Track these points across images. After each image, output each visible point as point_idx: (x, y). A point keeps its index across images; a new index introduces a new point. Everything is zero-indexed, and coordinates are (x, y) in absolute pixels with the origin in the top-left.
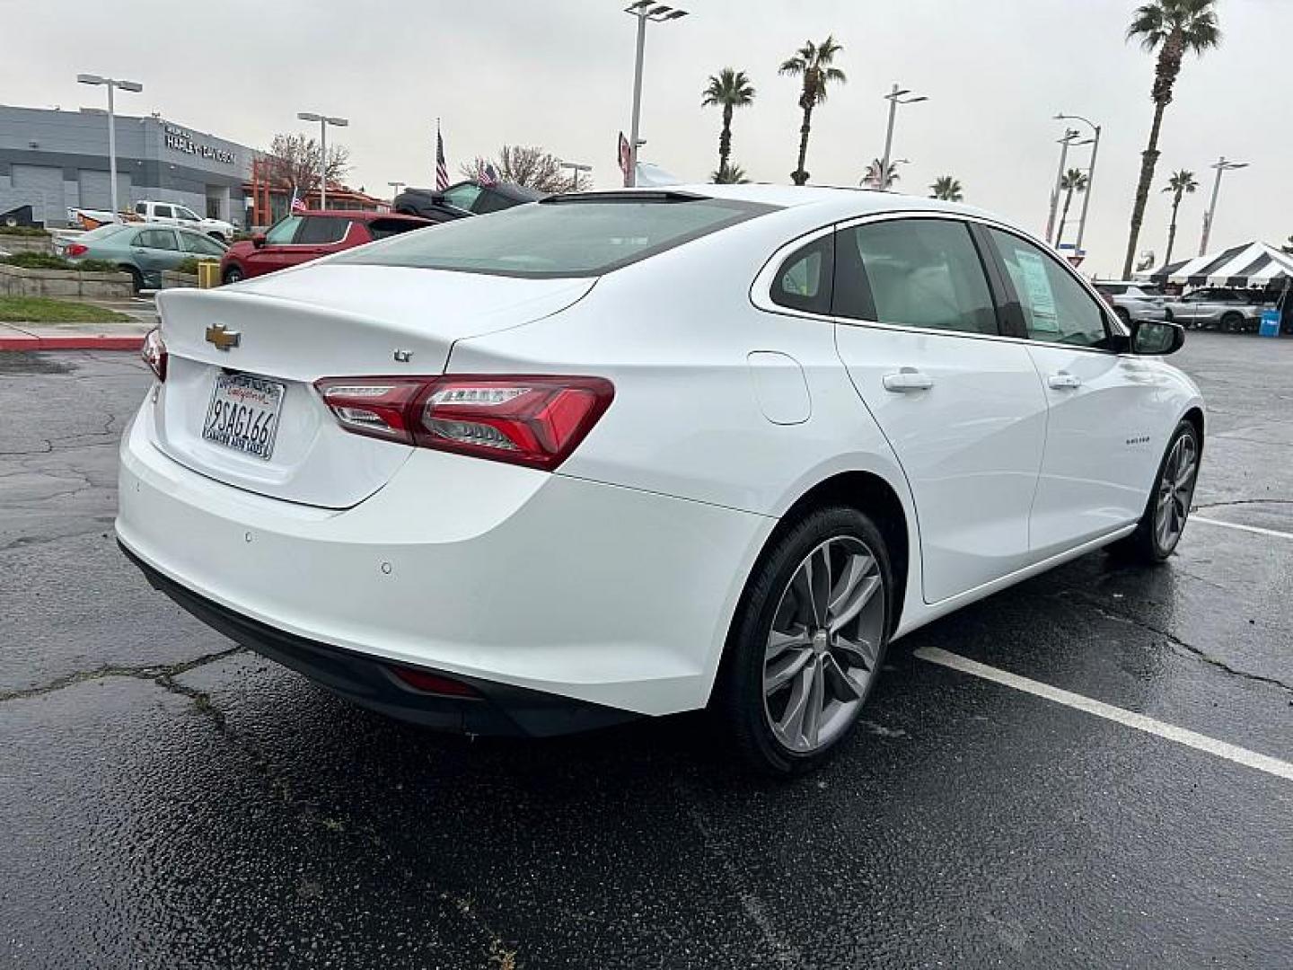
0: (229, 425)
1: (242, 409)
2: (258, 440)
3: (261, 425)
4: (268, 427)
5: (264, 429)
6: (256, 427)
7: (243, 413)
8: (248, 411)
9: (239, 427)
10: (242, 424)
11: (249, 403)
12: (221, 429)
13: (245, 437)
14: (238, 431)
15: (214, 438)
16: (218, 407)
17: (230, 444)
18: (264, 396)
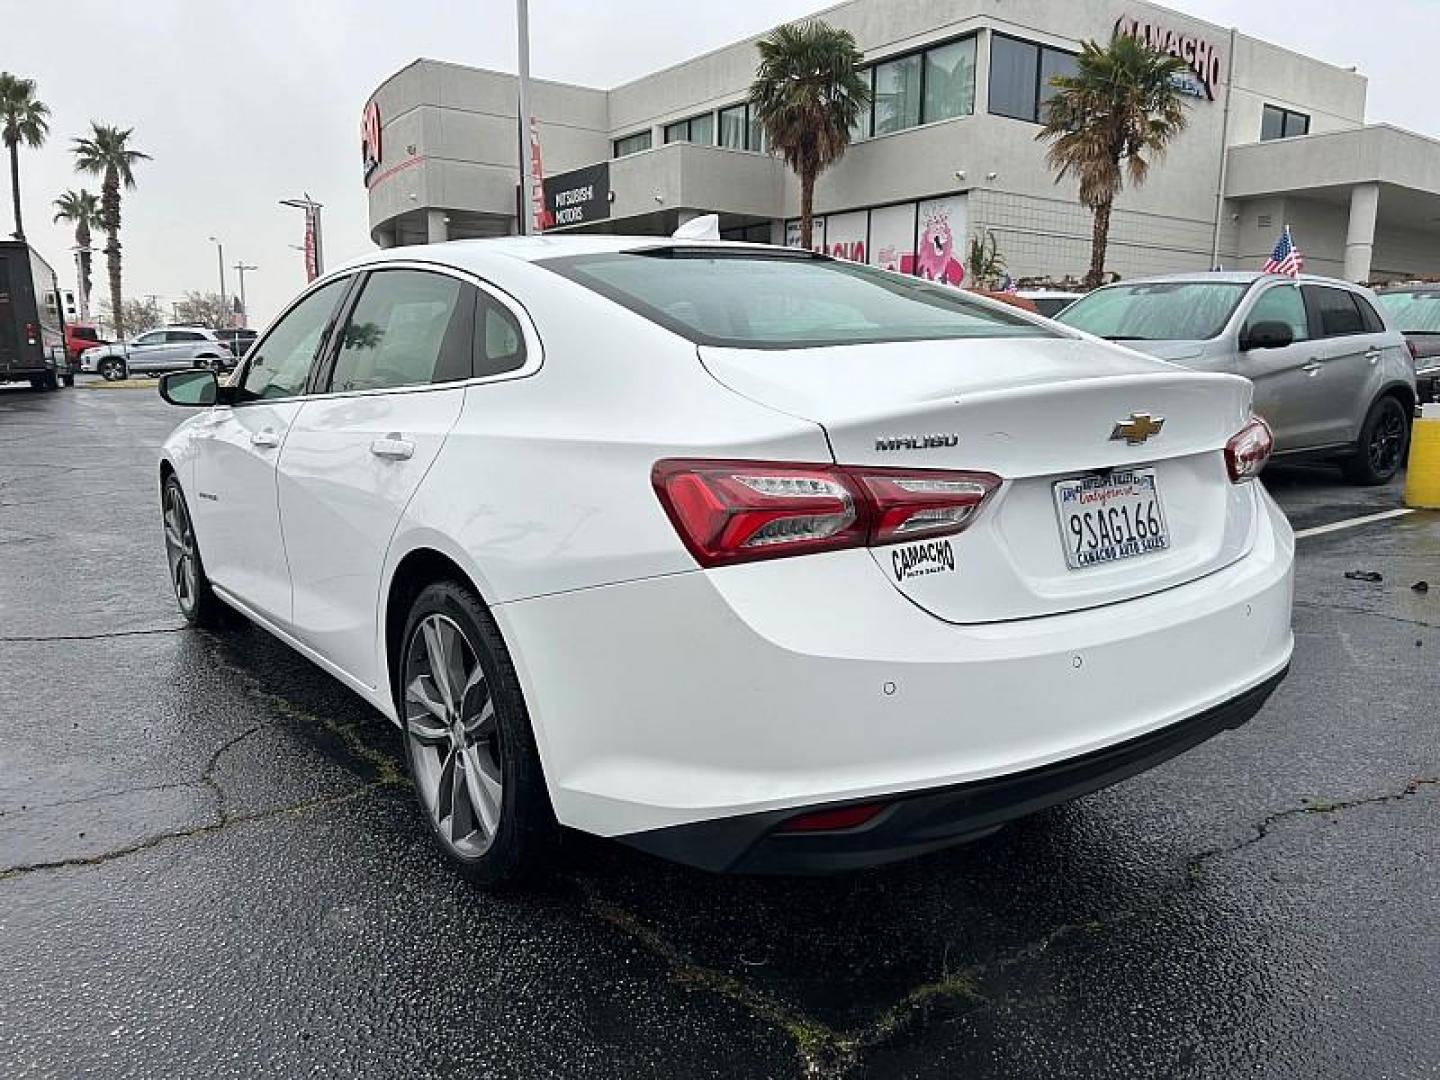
0: (1103, 537)
1: (1110, 512)
2: (1149, 535)
3: (1143, 517)
4: (1153, 515)
5: (1151, 520)
6: (1139, 522)
7: (1113, 515)
8: (1120, 512)
9: (1117, 533)
10: (1119, 528)
11: (1116, 503)
12: (1094, 547)
13: (1131, 539)
14: (1118, 538)
15: (1091, 560)
16: (1077, 525)
17: (1118, 555)
18: (1131, 488)
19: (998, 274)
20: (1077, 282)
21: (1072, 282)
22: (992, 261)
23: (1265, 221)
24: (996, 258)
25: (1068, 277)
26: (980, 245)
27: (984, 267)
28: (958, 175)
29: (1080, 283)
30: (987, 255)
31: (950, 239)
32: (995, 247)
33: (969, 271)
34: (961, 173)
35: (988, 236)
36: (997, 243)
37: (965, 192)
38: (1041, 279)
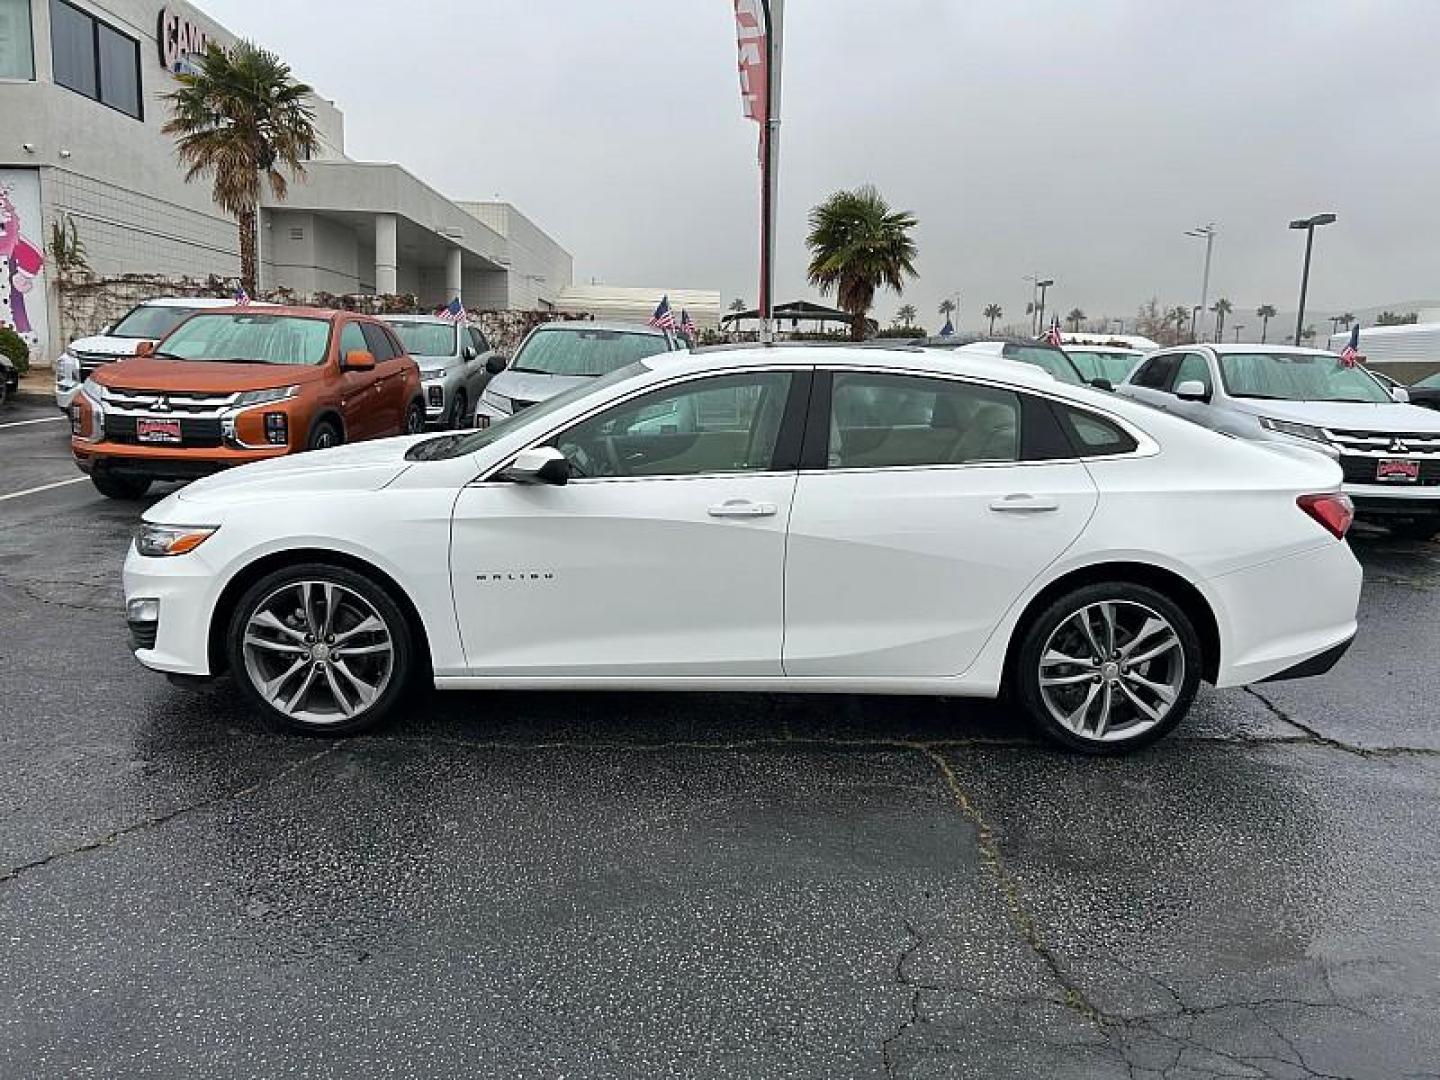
19: (82, 266)
20: (198, 285)
21: (193, 284)
22: (75, 249)
23: (297, 234)
24: (78, 247)
25: (186, 278)
26: (60, 229)
27: (67, 256)
28: (26, 147)
29: (203, 286)
30: (69, 242)
31: (16, 219)
32: (75, 233)
33: (52, 259)
34: (28, 145)
35: (68, 222)
36: (78, 230)
37: (36, 168)
38: (152, 277)
